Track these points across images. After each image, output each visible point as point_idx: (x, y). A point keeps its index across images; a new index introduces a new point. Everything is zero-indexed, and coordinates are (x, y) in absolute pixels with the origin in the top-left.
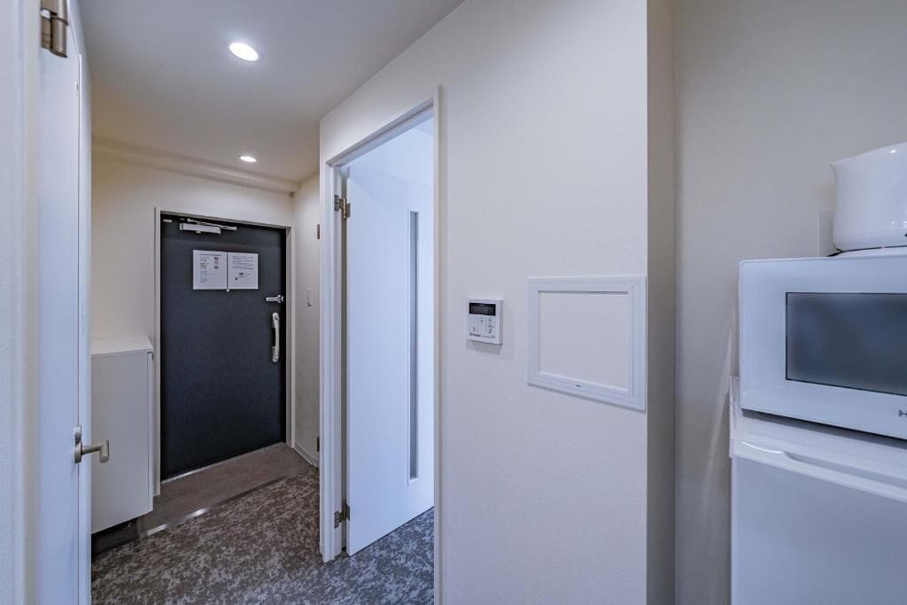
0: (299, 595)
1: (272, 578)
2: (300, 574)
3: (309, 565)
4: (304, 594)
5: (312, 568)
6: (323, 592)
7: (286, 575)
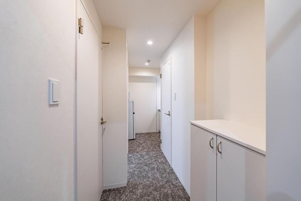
0: (137, 176)
1: (142, 185)
2: (135, 182)
3: (131, 183)
4: (136, 176)
5: (131, 182)
6: (132, 174)
7: (138, 183)
